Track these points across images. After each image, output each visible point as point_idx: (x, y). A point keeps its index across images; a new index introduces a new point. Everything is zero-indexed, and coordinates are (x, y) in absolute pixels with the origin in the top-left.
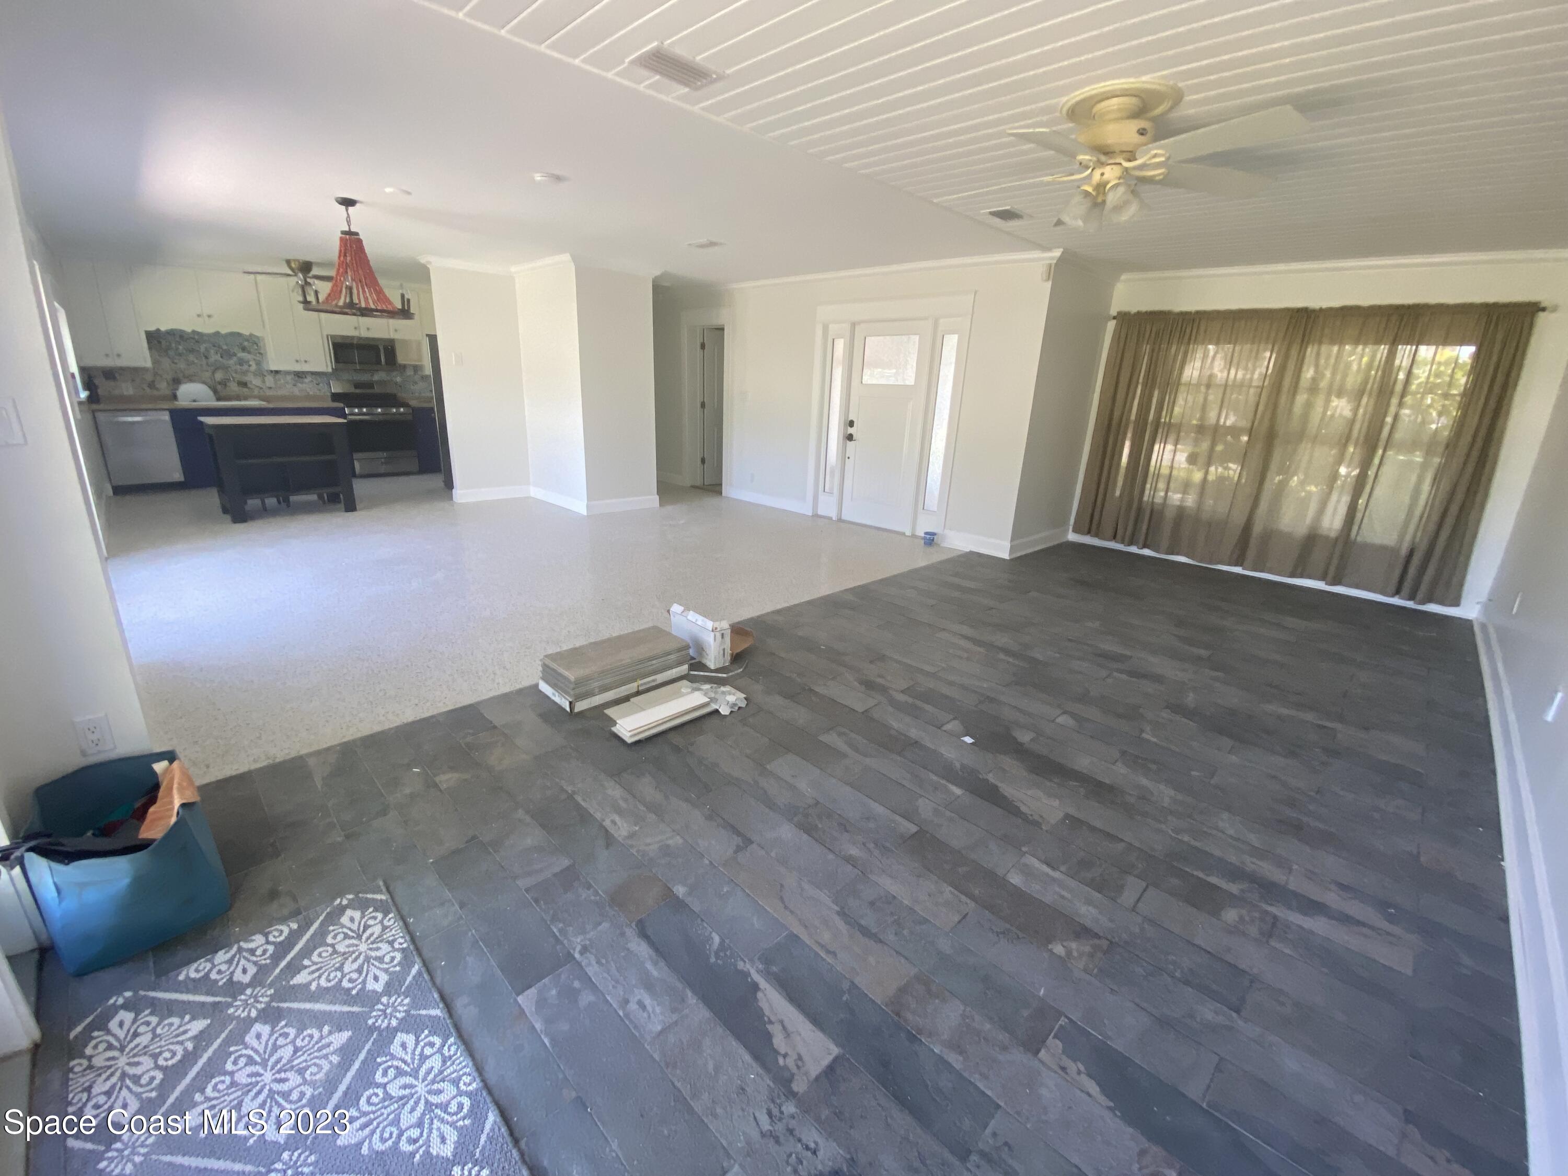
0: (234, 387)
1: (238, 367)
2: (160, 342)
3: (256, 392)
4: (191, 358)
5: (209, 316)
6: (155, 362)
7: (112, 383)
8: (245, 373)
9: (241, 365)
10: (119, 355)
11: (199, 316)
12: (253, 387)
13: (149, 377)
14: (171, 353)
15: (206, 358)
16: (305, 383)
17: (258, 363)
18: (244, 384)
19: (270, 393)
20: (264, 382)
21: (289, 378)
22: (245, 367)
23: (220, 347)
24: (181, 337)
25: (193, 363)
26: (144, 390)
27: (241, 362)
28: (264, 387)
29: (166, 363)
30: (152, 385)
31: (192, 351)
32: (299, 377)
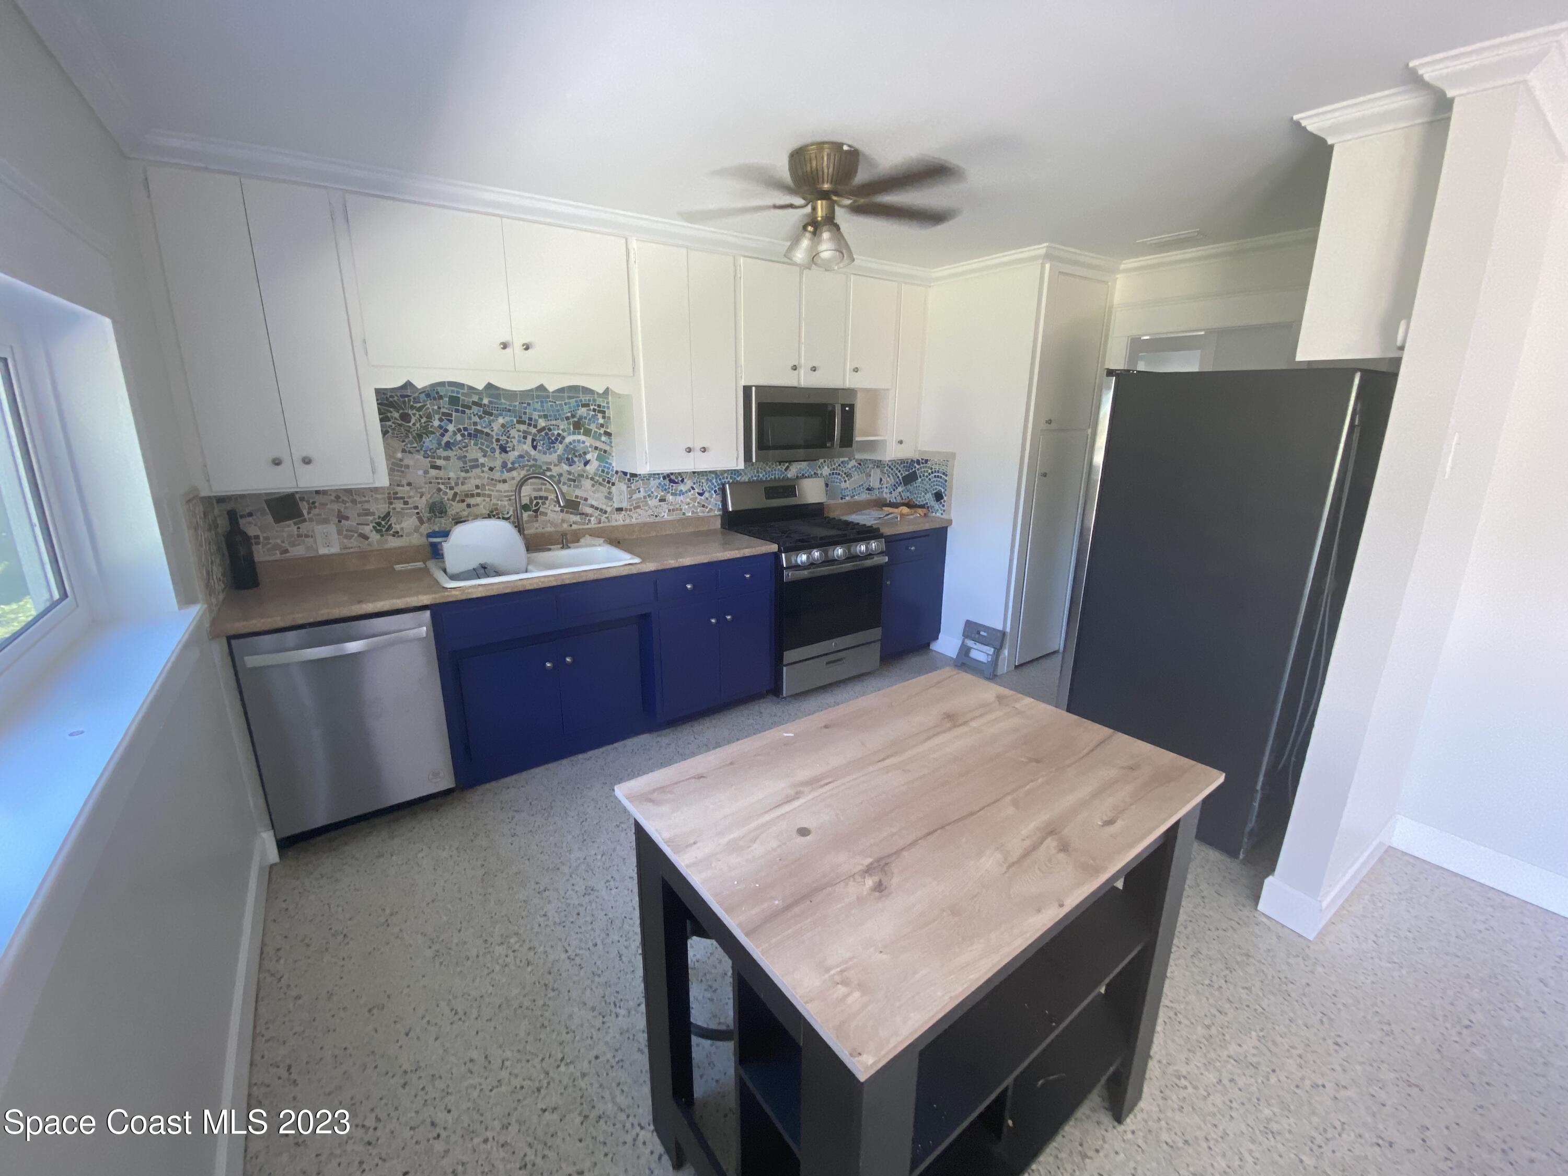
0: (553, 515)
1: (566, 467)
2: (405, 417)
3: (593, 523)
4: (473, 452)
5: (527, 347)
6: (396, 467)
7: (290, 528)
8: (575, 480)
9: (571, 462)
10: (307, 461)
11: (505, 346)
12: (589, 510)
13: (380, 508)
14: (429, 442)
15: (504, 449)
16: (682, 493)
17: (604, 455)
18: (572, 506)
19: (619, 520)
20: (609, 497)
21: (654, 483)
22: (578, 467)
23: (531, 422)
24: (454, 401)
25: (476, 465)
26: (366, 537)
27: (573, 456)
28: (609, 509)
29: (417, 463)
30: (384, 525)
31: (475, 435)
32: (671, 481)
